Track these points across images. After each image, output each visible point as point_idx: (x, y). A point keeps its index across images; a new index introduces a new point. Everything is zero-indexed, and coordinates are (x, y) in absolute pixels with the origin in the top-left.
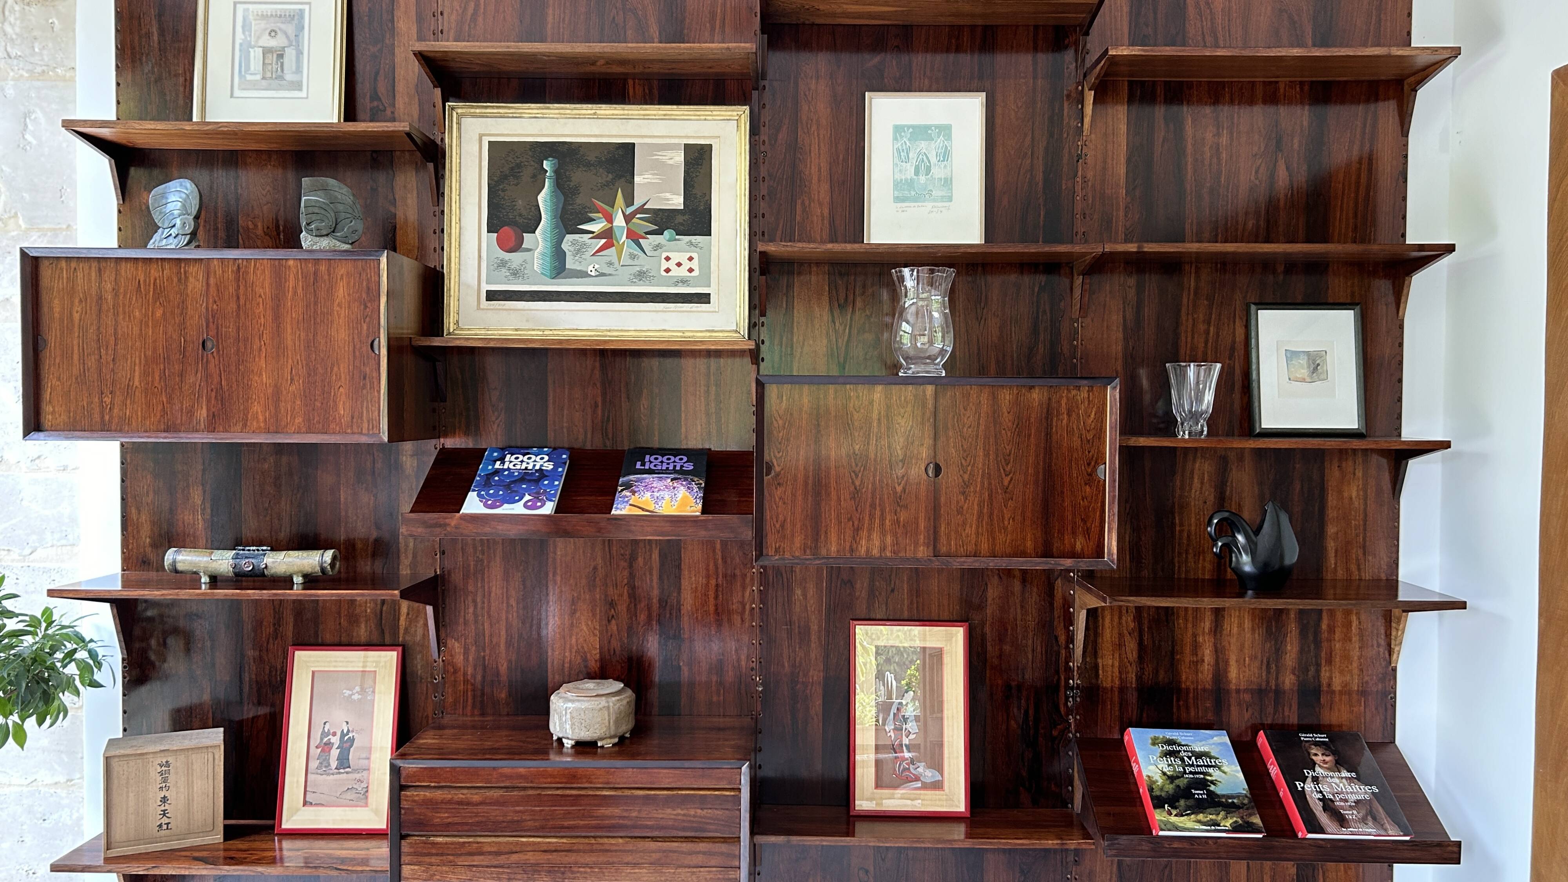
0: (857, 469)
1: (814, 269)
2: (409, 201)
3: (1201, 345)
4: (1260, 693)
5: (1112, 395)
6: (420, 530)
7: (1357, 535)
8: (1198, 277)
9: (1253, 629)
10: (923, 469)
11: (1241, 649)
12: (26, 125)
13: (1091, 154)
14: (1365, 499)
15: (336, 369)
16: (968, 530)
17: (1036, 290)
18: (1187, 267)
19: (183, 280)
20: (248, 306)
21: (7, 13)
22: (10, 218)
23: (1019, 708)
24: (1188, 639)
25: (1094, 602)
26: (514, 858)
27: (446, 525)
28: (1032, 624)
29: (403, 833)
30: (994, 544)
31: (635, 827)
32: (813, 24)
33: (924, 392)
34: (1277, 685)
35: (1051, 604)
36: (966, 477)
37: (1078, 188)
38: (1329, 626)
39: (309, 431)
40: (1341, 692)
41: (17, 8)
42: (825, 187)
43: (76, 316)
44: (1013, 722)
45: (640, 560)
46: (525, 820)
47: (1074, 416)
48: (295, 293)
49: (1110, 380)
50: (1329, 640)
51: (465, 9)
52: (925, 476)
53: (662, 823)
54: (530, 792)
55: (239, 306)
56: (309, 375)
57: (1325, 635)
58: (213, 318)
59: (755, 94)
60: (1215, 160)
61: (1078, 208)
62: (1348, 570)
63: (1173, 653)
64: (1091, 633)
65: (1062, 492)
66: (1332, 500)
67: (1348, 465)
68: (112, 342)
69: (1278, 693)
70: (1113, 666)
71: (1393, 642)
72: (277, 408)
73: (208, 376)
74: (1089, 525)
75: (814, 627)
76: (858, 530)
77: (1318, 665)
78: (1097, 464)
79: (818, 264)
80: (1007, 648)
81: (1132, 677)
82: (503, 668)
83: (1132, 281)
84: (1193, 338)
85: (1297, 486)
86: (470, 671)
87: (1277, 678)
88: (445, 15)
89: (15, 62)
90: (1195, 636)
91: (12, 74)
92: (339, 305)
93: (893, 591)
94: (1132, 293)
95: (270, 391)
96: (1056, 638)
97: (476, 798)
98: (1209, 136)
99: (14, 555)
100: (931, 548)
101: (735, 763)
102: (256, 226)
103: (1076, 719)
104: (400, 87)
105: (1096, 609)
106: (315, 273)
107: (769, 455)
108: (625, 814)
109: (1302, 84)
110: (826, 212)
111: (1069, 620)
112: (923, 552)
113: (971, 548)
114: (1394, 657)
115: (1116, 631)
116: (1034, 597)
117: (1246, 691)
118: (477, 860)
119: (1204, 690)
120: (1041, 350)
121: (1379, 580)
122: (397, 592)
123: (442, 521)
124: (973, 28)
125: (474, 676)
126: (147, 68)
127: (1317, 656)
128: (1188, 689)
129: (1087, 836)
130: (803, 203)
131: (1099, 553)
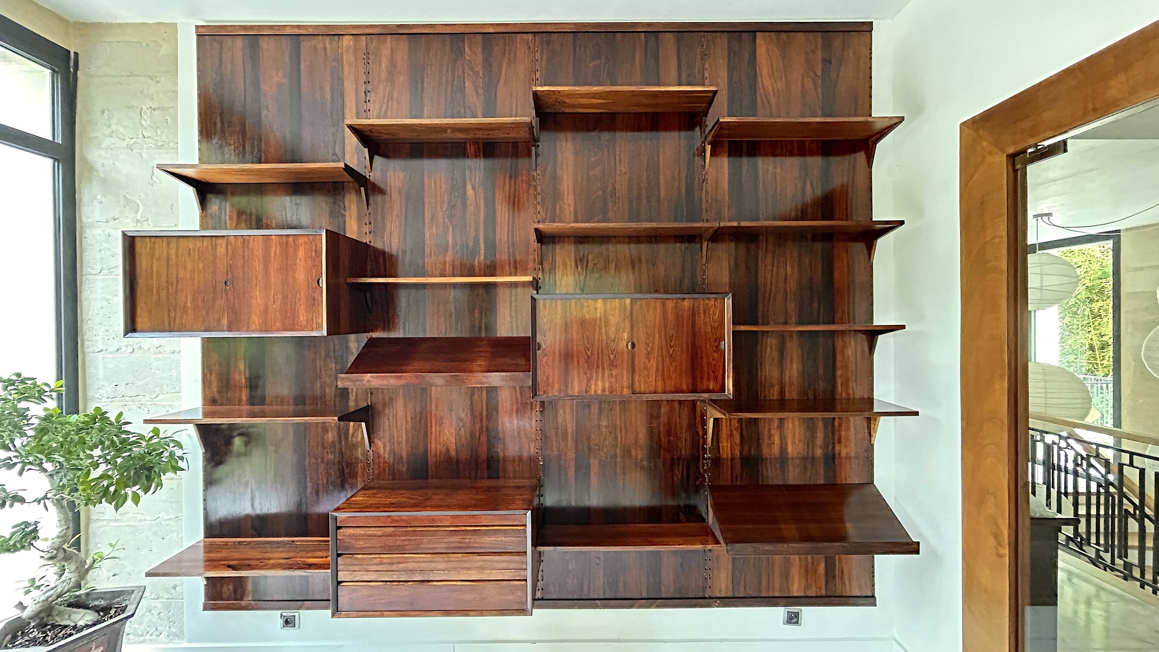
0: (588, 346)
1: (566, 240)
2: (352, 208)
3: (769, 277)
4: (804, 459)
5: (728, 302)
6: (348, 383)
7: (852, 375)
8: (767, 241)
9: (800, 426)
10: (625, 344)
11: (794, 437)
12: (153, 172)
13: (709, 179)
14: (856, 357)
15: (298, 295)
16: (651, 379)
17: (683, 249)
18: (761, 237)
19: (215, 247)
20: (250, 262)
21: (143, 114)
22: (144, 221)
23: (678, 470)
24: (766, 432)
25: (718, 415)
26: (401, 565)
27: (362, 381)
28: (685, 426)
29: (339, 552)
30: (665, 387)
31: (467, 548)
32: (563, 113)
33: (625, 302)
34: (813, 455)
35: (695, 415)
36: (649, 349)
37: (704, 196)
38: (839, 423)
39: (284, 330)
40: (846, 458)
41: (148, 111)
42: (571, 197)
43: (155, 269)
44: (675, 478)
45: (476, 396)
46: (407, 545)
47: (707, 315)
48: (275, 253)
49: (727, 294)
50: (839, 431)
51: (381, 107)
52: (626, 349)
53: (483, 545)
54: (409, 529)
55: (244, 262)
56: (284, 299)
57: (837, 428)
58: (231, 268)
59: (533, 148)
60: (774, 181)
61: (704, 206)
62: (848, 394)
63: (758, 439)
64: (716, 429)
65: (702, 357)
66: (839, 358)
67: (847, 339)
68: (175, 283)
69: (813, 458)
70: (727, 446)
71: (872, 431)
72: (266, 316)
73: (228, 300)
74: (716, 374)
75: (570, 430)
76: (590, 379)
77: (834, 444)
78: (720, 341)
79: (568, 237)
80: (672, 438)
81: (738, 452)
82: (404, 455)
83: (733, 244)
84: (765, 274)
85: (821, 350)
86: (387, 456)
87: (813, 451)
88: (371, 110)
89: (147, 140)
90: (769, 430)
91: (145, 146)
92: (300, 259)
93: (611, 410)
94: (733, 250)
95: (262, 308)
96: (697, 432)
97: (379, 533)
98: (770, 168)
99: (148, 399)
100: (630, 389)
101: (522, 512)
102: (272, 222)
103: (708, 476)
104: (347, 148)
105: (718, 419)
106: (287, 243)
107: (539, 339)
108: (461, 540)
109: (817, 141)
110: (572, 209)
111: (704, 423)
112: (626, 391)
113: (652, 389)
114: (872, 439)
115: (728, 428)
116: (685, 411)
117: (797, 458)
118: (379, 568)
119: (775, 458)
120: (686, 281)
121: (864, 398)
122: (336, 418)
123: (360, 378)
124: (647, 114)
125: (389, 459)
126: (215, 141)
127: (833, 439)
128: (766, 459)
129: (717, 542)
130: (560, 205)
131: (722, 389)
